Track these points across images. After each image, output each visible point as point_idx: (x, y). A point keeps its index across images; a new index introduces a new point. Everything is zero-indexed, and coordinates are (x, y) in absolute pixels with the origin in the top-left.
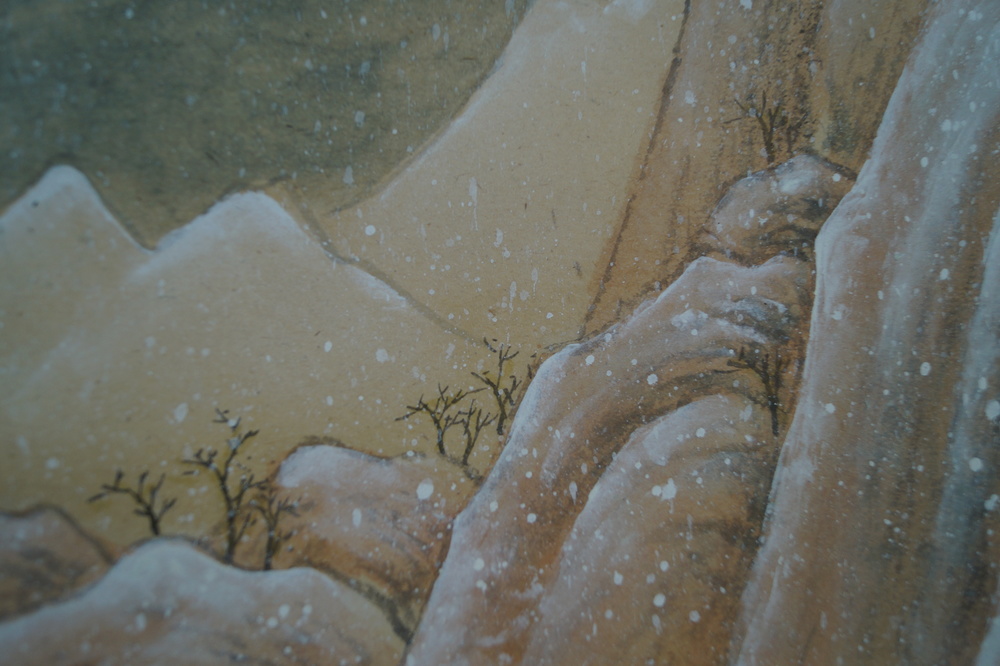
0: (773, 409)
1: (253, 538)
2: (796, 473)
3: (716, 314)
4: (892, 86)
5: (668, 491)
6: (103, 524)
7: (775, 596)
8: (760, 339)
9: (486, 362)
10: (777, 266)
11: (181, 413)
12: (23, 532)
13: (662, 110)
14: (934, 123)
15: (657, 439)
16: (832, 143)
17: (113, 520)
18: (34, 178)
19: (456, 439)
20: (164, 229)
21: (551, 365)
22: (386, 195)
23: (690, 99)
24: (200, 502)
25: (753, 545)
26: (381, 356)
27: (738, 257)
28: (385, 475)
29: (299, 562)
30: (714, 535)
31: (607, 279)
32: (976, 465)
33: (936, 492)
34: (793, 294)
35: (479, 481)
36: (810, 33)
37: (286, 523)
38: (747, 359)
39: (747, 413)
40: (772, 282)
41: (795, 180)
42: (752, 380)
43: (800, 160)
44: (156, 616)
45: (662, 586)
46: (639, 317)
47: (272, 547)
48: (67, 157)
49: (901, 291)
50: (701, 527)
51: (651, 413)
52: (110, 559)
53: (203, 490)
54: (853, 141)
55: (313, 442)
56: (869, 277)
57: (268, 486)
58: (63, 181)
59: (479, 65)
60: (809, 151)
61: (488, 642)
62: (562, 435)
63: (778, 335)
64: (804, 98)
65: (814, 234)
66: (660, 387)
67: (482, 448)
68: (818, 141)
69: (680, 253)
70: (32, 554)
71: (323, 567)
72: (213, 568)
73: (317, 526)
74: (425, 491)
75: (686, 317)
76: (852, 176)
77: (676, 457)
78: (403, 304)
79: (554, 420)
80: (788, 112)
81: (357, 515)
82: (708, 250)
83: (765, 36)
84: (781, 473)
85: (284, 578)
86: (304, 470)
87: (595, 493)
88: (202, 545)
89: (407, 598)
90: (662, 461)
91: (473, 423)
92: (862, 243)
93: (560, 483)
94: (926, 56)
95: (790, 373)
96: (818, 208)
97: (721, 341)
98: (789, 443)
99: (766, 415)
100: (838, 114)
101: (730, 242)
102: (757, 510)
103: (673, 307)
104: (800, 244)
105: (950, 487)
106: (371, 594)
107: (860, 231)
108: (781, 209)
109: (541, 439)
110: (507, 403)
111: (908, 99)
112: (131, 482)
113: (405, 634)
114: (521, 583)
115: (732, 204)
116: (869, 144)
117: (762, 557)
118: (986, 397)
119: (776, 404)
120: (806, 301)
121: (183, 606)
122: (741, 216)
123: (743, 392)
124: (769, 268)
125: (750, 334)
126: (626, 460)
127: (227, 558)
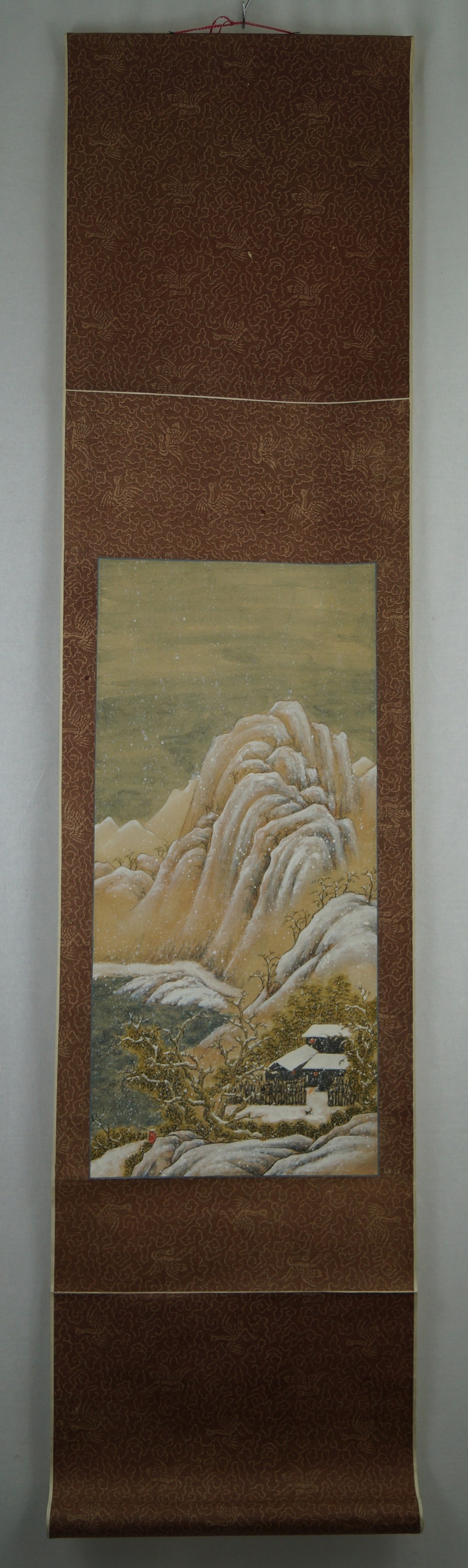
0: (206, 849)
1: (134, 866)
2: (209, 859)
3: (198, 836)
4: (227, 801)
5: (190, 861)
6: (114, 864)
7: (206, 876)
8: (204, 839)
9: (165, 843)
10: (208, 829)
11: (124, 850)
12: (104, 865)
13: (191, 806)
14: (234, 806)
15: (189, 853)
16: (217, 810)
17: (116, 864)
18: (105, 818)
19: (161, 853)
20: (122, 825)
21: (174, 843)
22: (152, 820)
23: (195, 805)
24: (127, 861)
25: (202, 869)
26: (151, 842)
27: (202, 828)
28: (151, 858)
29: (140, 870)
30: (197, 868)
31: (182, 830)
32: (237, 858)
33: (231, 861)
34: (210, 833)
35: (164, 859)
36: (214, 793)
37: (138, 864)
38: (202, 842)
39: (202, 850)
40: (207, 831)
41: (211, 816)
42: (203, 845)
43: (212, 813)
44: (121, 877)
45: (189, 874)
46: (187, 836)
47: (136, 868)
48: (109, 815)
49: (227, 832)
50: (195, 866)
51: (188, 850)
52: (115, 869)
53: (127, 860)
54: (220, 810)
55: (141, 853)
56: (222, 830)
57: (136, 860)
58: (109, 819)
59: (164, 801)
60: (213, 811)
61: (165, 881)
62: (175, 853)
63: (207, 838)
64: (212, 803)
65: (213, 824)
66: (190, 846)
67: (164, 855)
68: (215, 810)
69: (193, 827)
70: (106, 868)
71: (143, 870)
72: (129, 870)
73: (142, 865)
74: (157, 860)
75: (193, 836)
76: (220, 815)
77: (192, 856)
78: (153, 835)
79: (174, 851)
80: (210, 806)
81: (147, 864)
82: (196, 827)
83: (207, 794)
84: (207, 859)
85: (138, 872)
86: (141, 857)
87: (180, 861)
88: (127, 867)
89: (154, 875)
90: (189, 857)
91: (163, 851)
92: (221, 825)
93: (175, 859)
94: (233, 795)
95: (209, 844)
96: (214, 820)
97: (199, 840)
98: (208, 854)
99: (205, 851)
100: (218, 805)
101: (200, 825)
102: (203, 864)
103: (192, 835)
104: (211, 825)
105: (233, 862)
106: (149, 874)
107: (221, 823)
108: (208, 820)
109: (172, 853)
110: (168, 848)
111: (229, 803)
112: (118, 859)
113: (154, 880)
114: (170, 873)
115: (200, 820)
116: (223, 810)
117: (204, 871)
118: (239, 848)
119: (207, 848)
120: (212, 834)
121: (125, 875)
122: (202, 821)
123: (202, 847)
124: (206, 829)
125: (203, 839)
126: (184, 857)
127: (130, 869)
